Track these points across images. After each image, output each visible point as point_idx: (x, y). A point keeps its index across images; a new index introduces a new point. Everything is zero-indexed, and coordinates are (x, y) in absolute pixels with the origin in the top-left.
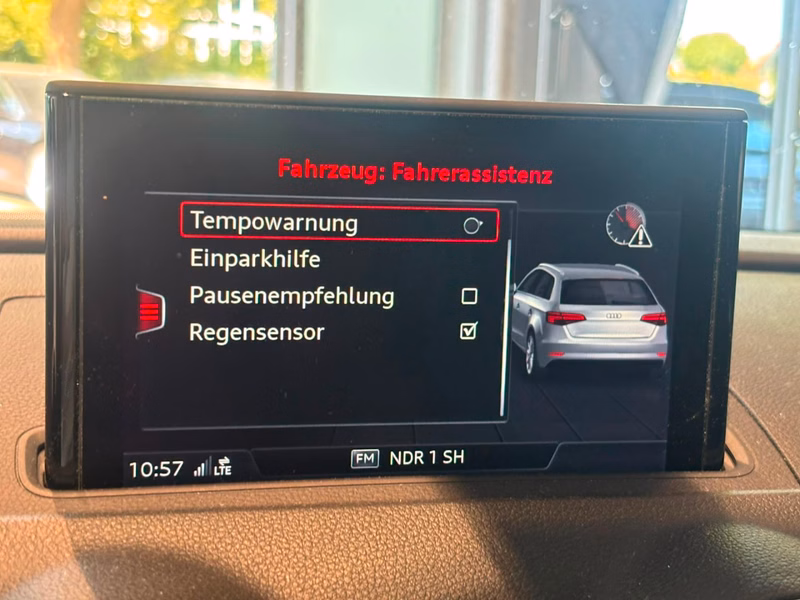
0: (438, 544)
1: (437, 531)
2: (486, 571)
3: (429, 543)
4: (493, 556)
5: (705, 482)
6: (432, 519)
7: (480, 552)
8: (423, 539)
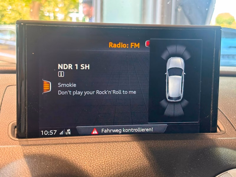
0: (130, 153)
1: (130, 150)
2: (145, 161)
3: (128, 153)
4: (147, 157)
5: (211, 136)
6: (129, 146)
7: (143, 155)
8: (126, 152)
